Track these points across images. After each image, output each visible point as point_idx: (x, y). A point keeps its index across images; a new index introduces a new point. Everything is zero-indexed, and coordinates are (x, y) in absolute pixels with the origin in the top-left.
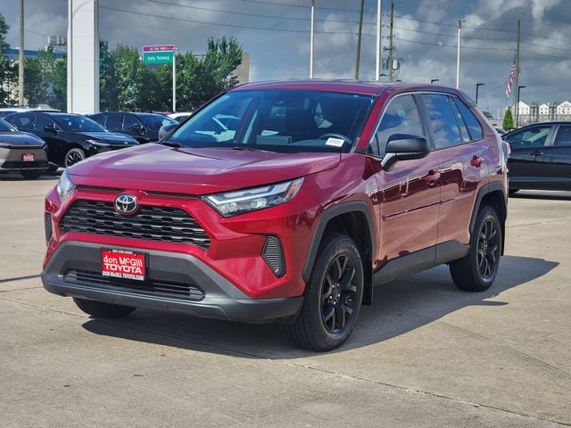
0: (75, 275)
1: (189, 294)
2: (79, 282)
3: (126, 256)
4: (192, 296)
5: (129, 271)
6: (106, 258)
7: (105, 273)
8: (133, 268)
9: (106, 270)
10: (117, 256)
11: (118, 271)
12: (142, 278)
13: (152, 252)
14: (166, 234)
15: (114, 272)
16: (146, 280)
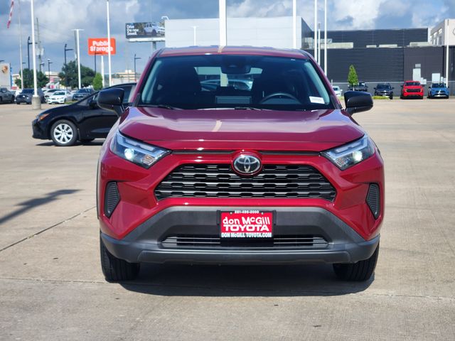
0: (175, 241)
1: (312, 244)
2: (179, 247)
3: (250, 215)
4: (314, 246)
5: (253, 229)
6: (226, 219)
7: (224, 235)
8: (258, 227)
9: (225, 231)
10: (239, 216)
11: (240, 231)
12: (269, 235)
13: (279, 209)
14: (291, 190)
15: (236, 232)
16: (274, 236)
